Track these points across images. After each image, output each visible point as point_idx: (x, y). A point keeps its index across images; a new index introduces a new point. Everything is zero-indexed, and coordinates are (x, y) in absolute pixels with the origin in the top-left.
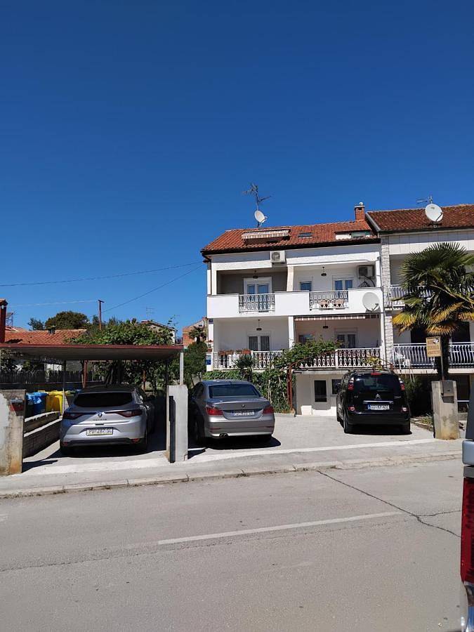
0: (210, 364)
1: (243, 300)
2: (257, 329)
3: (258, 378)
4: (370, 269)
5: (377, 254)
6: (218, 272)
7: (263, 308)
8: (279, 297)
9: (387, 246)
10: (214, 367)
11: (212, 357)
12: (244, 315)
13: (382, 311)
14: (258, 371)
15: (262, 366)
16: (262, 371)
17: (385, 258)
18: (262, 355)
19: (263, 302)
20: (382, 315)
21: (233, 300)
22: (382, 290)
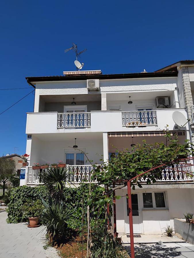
0: (24, 178)
1: (61, 118)
2: (74, 147)
3: (72, 195)
4: (167, 99)
5: (175, 85)
6: (41, 97)
7: (80, 125)
8: (94, 115)
9: (187, 74)
10: (28, 181)
11: (26, 171)
12: (62, 131)
13: (188, 129)
14: (72, 186)
15: (77, 180)
16: (78, 186)
17: (187, 84)
18: (77, 168)
19: (80, 120)
20: (188, 132)
21: (52, 117)
22: (187, 111)
